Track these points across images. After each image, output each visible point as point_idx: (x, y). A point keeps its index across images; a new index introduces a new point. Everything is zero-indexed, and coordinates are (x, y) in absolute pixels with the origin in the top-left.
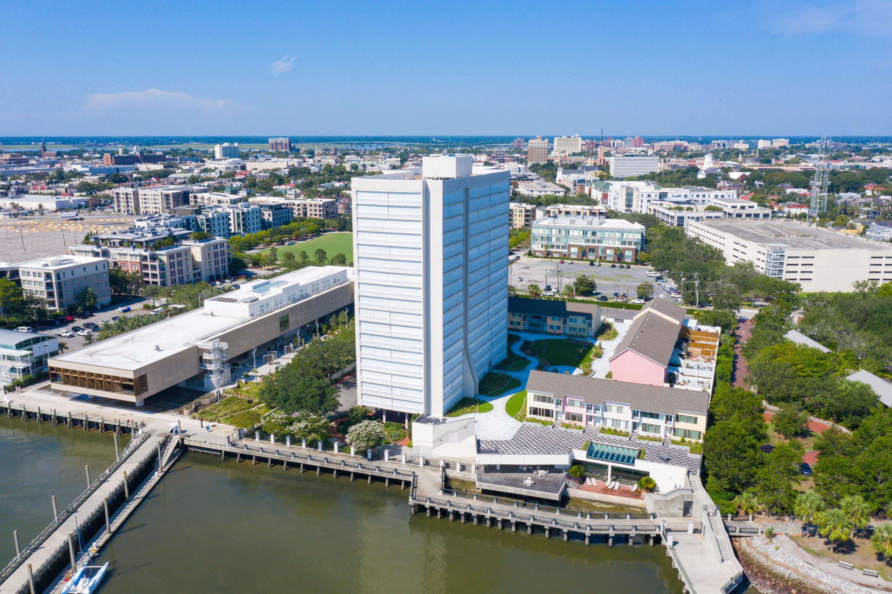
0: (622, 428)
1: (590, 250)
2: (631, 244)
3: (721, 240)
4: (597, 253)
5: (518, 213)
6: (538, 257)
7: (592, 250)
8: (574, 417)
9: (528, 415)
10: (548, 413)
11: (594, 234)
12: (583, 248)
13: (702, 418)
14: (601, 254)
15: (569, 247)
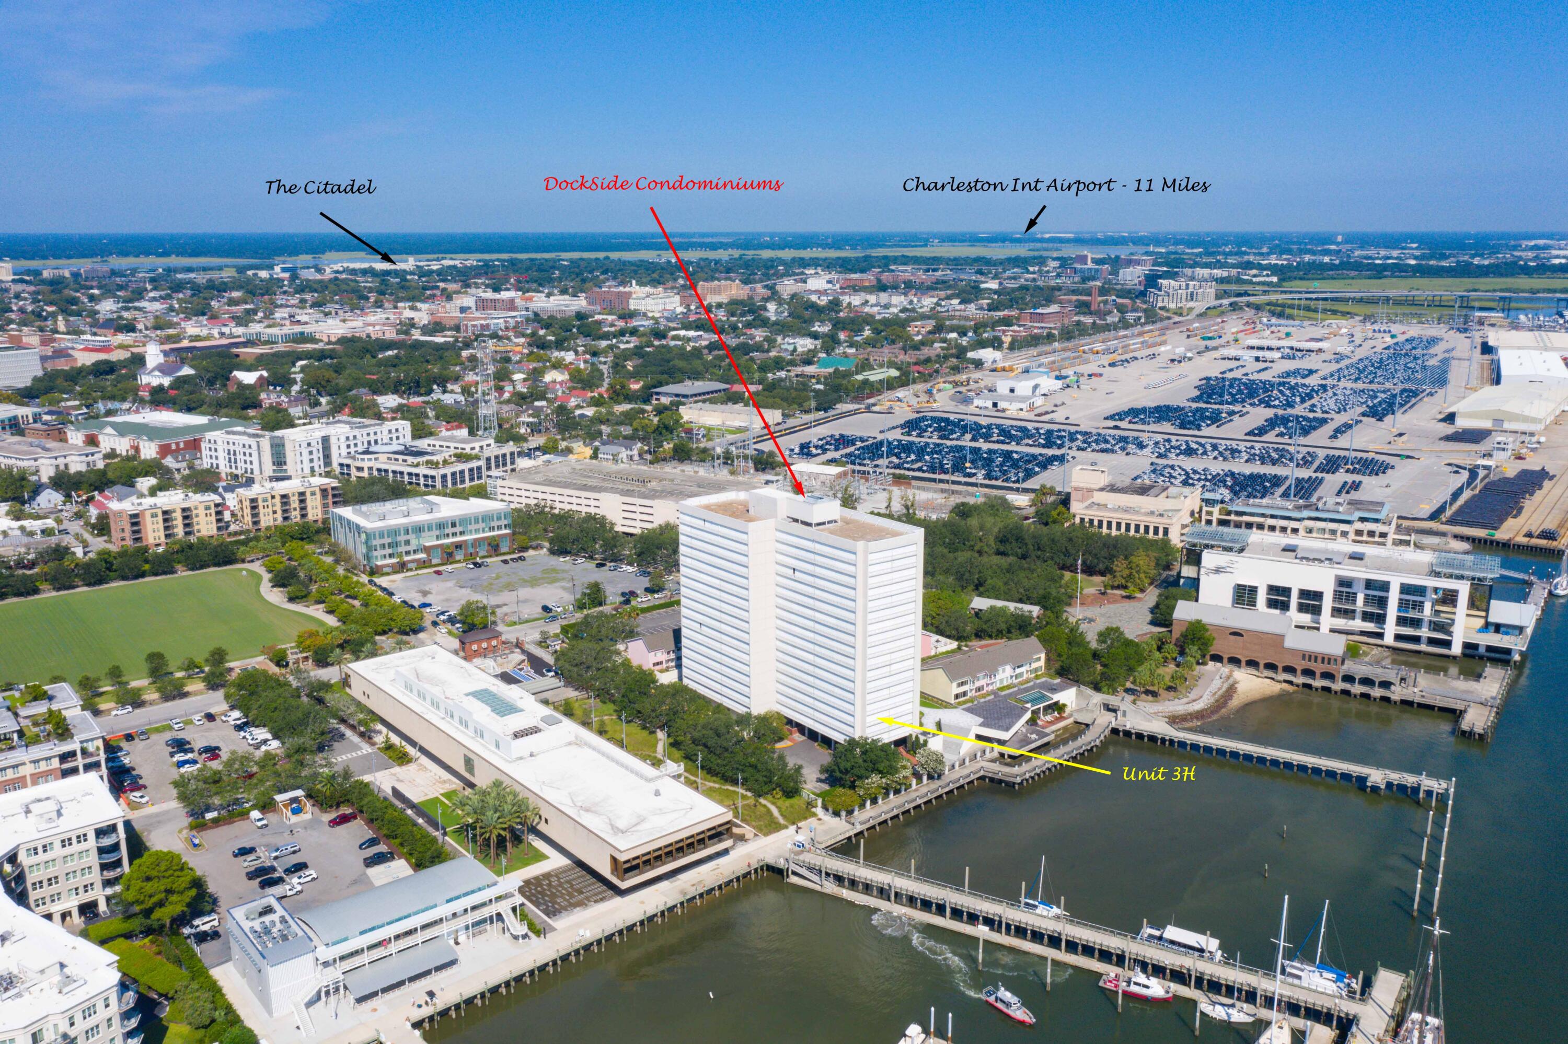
0: (1005, 684)
1: (456, 547)
2: (502, 529)
3: (592, 503)
4: (466, 549)
5: (201, 511)
6: (388, 574)
7: (458, 546)
8: (979, 689)
9: (953, 701)
10: (965, 694)
11: (454, 525)
12: (448, 546)
13: (1043, 656)
14: (471, 550)
15: (427, 549)
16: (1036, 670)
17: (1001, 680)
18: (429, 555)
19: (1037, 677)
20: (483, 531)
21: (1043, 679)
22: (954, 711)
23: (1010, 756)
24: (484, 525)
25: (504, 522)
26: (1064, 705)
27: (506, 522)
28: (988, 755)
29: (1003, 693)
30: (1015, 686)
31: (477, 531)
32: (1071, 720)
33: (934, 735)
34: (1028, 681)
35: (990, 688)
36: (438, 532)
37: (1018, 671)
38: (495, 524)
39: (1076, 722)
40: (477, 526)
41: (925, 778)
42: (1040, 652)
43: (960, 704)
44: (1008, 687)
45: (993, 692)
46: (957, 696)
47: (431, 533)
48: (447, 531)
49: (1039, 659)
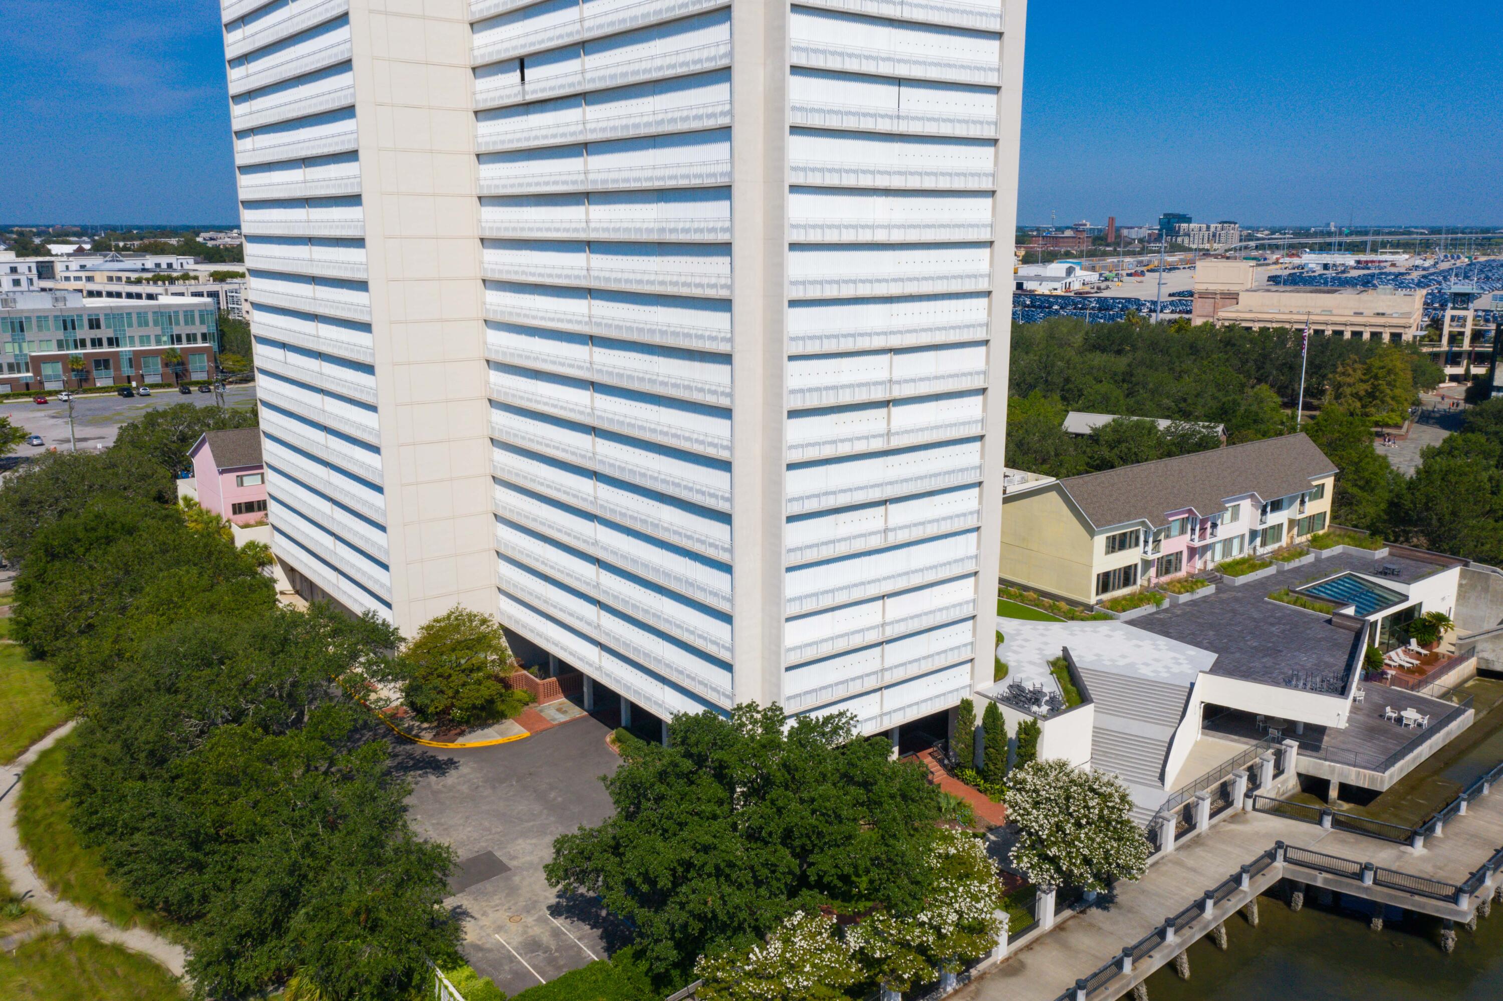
0: (1236, 554)
1: (98, 363)
2: (195, 340)
4: (118, 368)
7: (103, 363)
8: (1168, 564)
9: (1093, 599)
10: (1127, 575)
11: (94, 324)
12: (76, 359)
13: (1329, 483)
14: (126, 371)
15: (36, 363)
16: (1313, 521)
17: (1228, 543)
18: (37, 372)
19: (1317, 543)
20: (158, 342)
21: (1338, 549)
22: (1103, 627)
23: (1348, 792)
24: (158, 330)
25: (199, 329)
26: (1440, 619)
27: (204, 330)
28: (1270, 788)
29: (1241, 580)
30: (1264, 563)
31: (144, 339)
32: (1469, 666)
33: (1055, 710)
34: (1297, 552)
35: (1198, 564)
36: (60, 335)
37: (1273, 519)
38: (182, 329)
39: (1483, 673)
40: (143, 331)
41: (1048, 903)
42: (1322, 472)
43: (1119, 606)
44: (1250, 564)
45: (1208, 577)
46: (1105, 582)
47: (44, 335)
48: (80, 334)
49: (1319, 493)
